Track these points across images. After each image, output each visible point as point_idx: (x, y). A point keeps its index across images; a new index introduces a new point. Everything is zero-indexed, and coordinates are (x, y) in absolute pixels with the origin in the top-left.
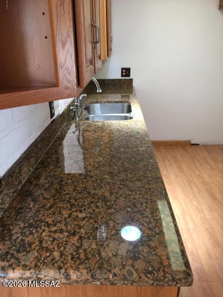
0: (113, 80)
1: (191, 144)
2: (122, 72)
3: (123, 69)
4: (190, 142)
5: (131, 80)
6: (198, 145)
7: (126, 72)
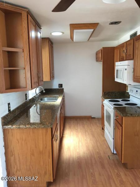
0: (55, 89)
1: (92, 118)
2: (59, 86)
3: (59, 84)
4: (91, 116)
5: (63, 89)
6: (95, 118)
7: (61, 85)
